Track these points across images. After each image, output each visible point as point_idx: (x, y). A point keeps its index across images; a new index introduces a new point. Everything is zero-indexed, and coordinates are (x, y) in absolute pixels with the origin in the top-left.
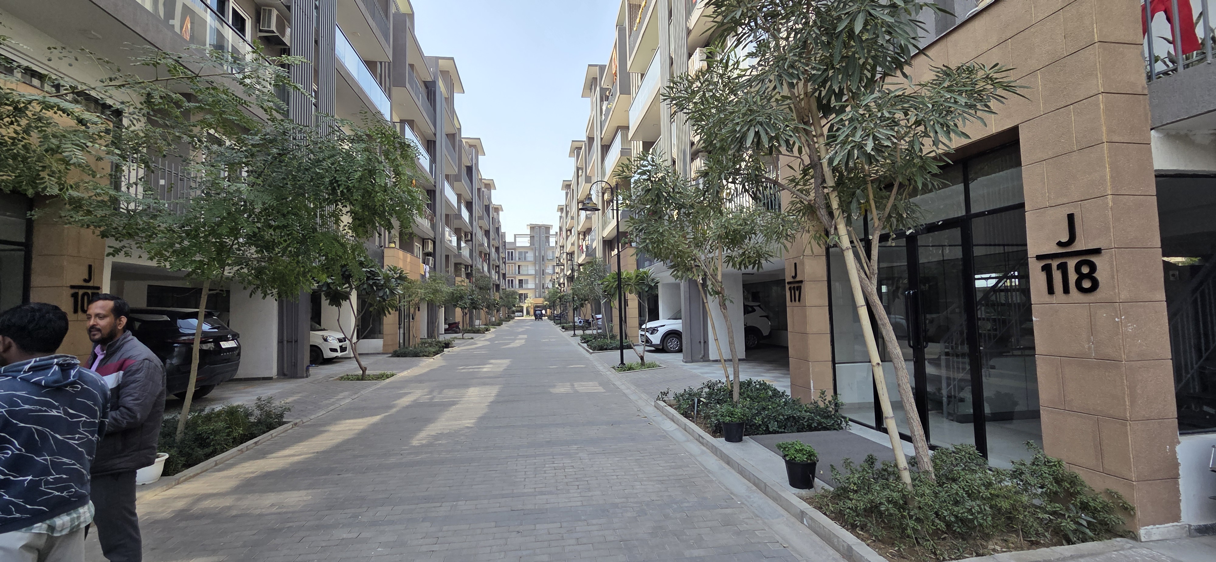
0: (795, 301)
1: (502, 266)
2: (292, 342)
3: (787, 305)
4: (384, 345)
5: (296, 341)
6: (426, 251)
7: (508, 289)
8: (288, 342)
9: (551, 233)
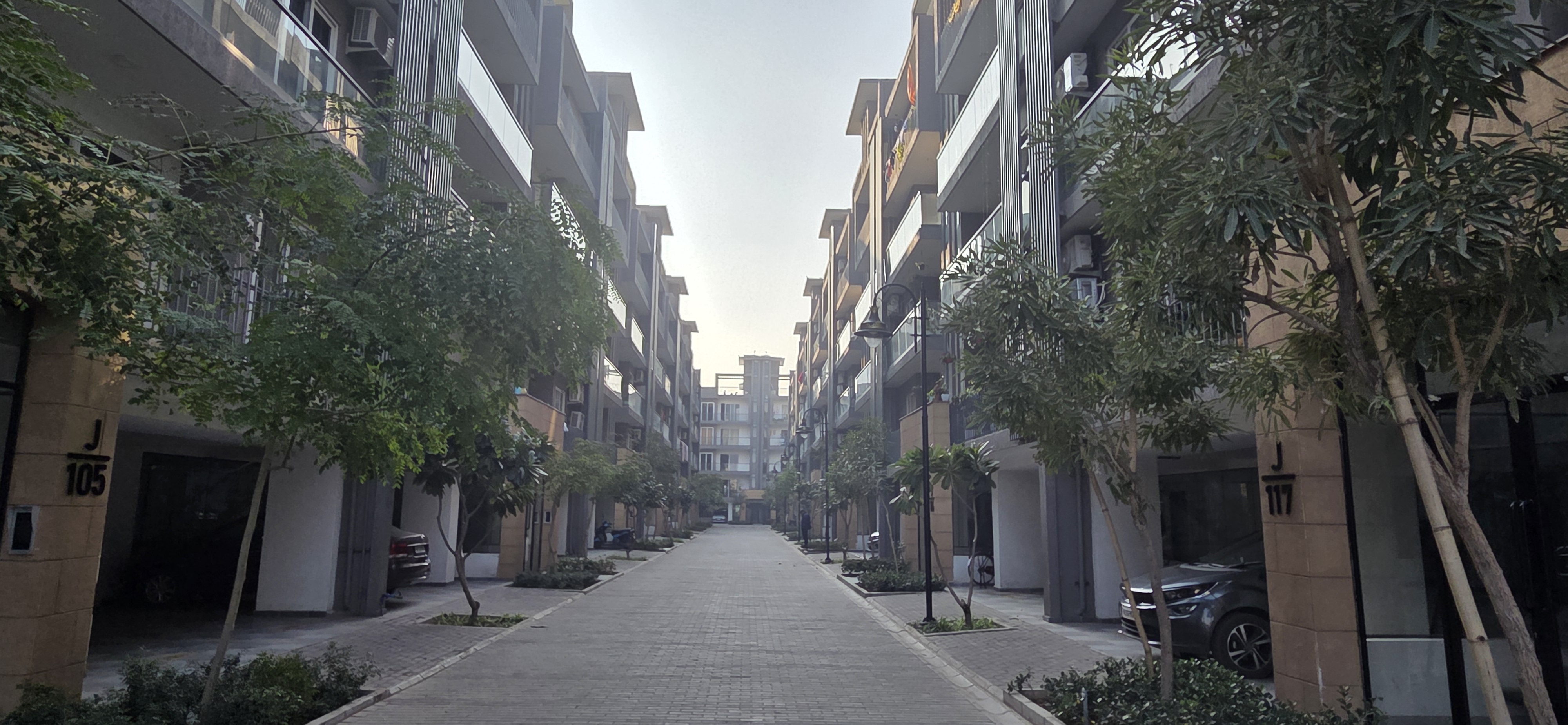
0: (1280, 512)
1: (693, 430)
2: (361, 552)
3: (1264, 519)
4: (500, 564)
5: (368, 551)
6: (573, 401)
7: (701, 472)
8: (354, 552)
9: (781, 373)
